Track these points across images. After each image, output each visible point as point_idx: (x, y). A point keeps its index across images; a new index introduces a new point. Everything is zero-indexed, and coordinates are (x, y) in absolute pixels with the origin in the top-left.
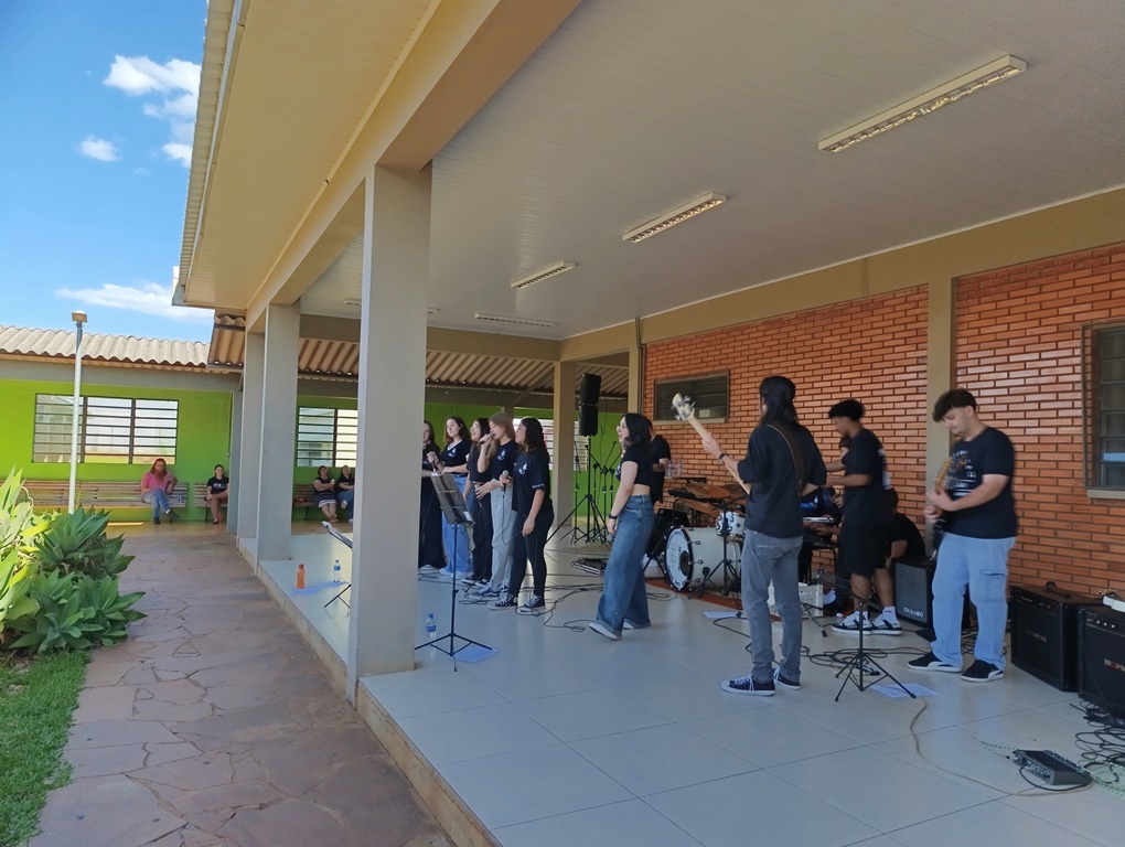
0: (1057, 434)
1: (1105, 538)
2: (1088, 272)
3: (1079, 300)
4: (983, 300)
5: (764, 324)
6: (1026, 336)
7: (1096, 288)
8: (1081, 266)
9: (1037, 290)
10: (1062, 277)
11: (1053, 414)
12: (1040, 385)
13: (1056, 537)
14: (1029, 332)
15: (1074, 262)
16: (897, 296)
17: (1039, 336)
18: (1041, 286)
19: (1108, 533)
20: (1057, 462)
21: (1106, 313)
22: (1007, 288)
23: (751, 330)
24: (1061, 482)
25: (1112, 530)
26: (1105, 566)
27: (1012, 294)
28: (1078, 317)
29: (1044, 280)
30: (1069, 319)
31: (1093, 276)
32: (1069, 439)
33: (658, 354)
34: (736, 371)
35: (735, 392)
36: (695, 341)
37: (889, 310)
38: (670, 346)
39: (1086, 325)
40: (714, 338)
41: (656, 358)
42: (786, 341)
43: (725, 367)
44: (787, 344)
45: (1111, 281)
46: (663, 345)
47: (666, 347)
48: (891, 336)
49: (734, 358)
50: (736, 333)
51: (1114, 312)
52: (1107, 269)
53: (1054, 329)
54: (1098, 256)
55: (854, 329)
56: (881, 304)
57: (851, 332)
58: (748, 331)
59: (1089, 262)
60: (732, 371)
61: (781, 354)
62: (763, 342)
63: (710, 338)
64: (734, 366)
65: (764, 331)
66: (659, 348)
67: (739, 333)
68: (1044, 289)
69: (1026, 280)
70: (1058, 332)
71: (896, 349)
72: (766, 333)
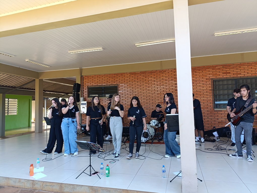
0: (207, 99)
1: (217, 117)
2: (212, 69)
3: (210, 74)
6: (200, 80)
7: (213, 72)
8: (210, 68)
9: (201, 72)
10: (207, 70)
11: (206, 95)
12: (203, 90)
13: (208, 118)
15: (208, 67)
17: (203, 80)
19: (218, 116)
20: (207, 104)
21: (215, 77)
22: (195, 71)
23: (125, 75)
24: (208, 108)
25: (219, 116)
26: (218, 122)
27: (197, 72)
28: (210, 77)
29: (203, 70)
30: (208, 77)
31: (213, 70)
32: (210, 100)
33: (88, 79)
34: (120, 85)
35: (121, 90)
36: (104, 76)
37: (167, 73)
38: (94, 77)
39: (212, 79)
40: (111, 76)
41: (88, 80)
42: (137, 78)
43: (116, 84)
44: (138, 79)
45: (216, 71)
46: (90, 76)
47: (92, 77)
48: (168, 79)
49: (119, 81)
50: (120, 75)
51: (217, 77)
52: (215, 69)
53: (206, 79)
54: (213, 67)
55: (158, 76)
56: (165, 71)
57: (157, 77)
58: (124, 75)
59: (212, 67)
60: (119, 85)
61: (136, 81)
62: (130, 78)
63: (110, 76)
64: (120, 83)
65: (130, 75)
66: (89, 77)
67: (121, 75)
68: (203, 72)
69: (199, 69)
70: (206, 80)
71: (170, 81)
72: (131, 76)
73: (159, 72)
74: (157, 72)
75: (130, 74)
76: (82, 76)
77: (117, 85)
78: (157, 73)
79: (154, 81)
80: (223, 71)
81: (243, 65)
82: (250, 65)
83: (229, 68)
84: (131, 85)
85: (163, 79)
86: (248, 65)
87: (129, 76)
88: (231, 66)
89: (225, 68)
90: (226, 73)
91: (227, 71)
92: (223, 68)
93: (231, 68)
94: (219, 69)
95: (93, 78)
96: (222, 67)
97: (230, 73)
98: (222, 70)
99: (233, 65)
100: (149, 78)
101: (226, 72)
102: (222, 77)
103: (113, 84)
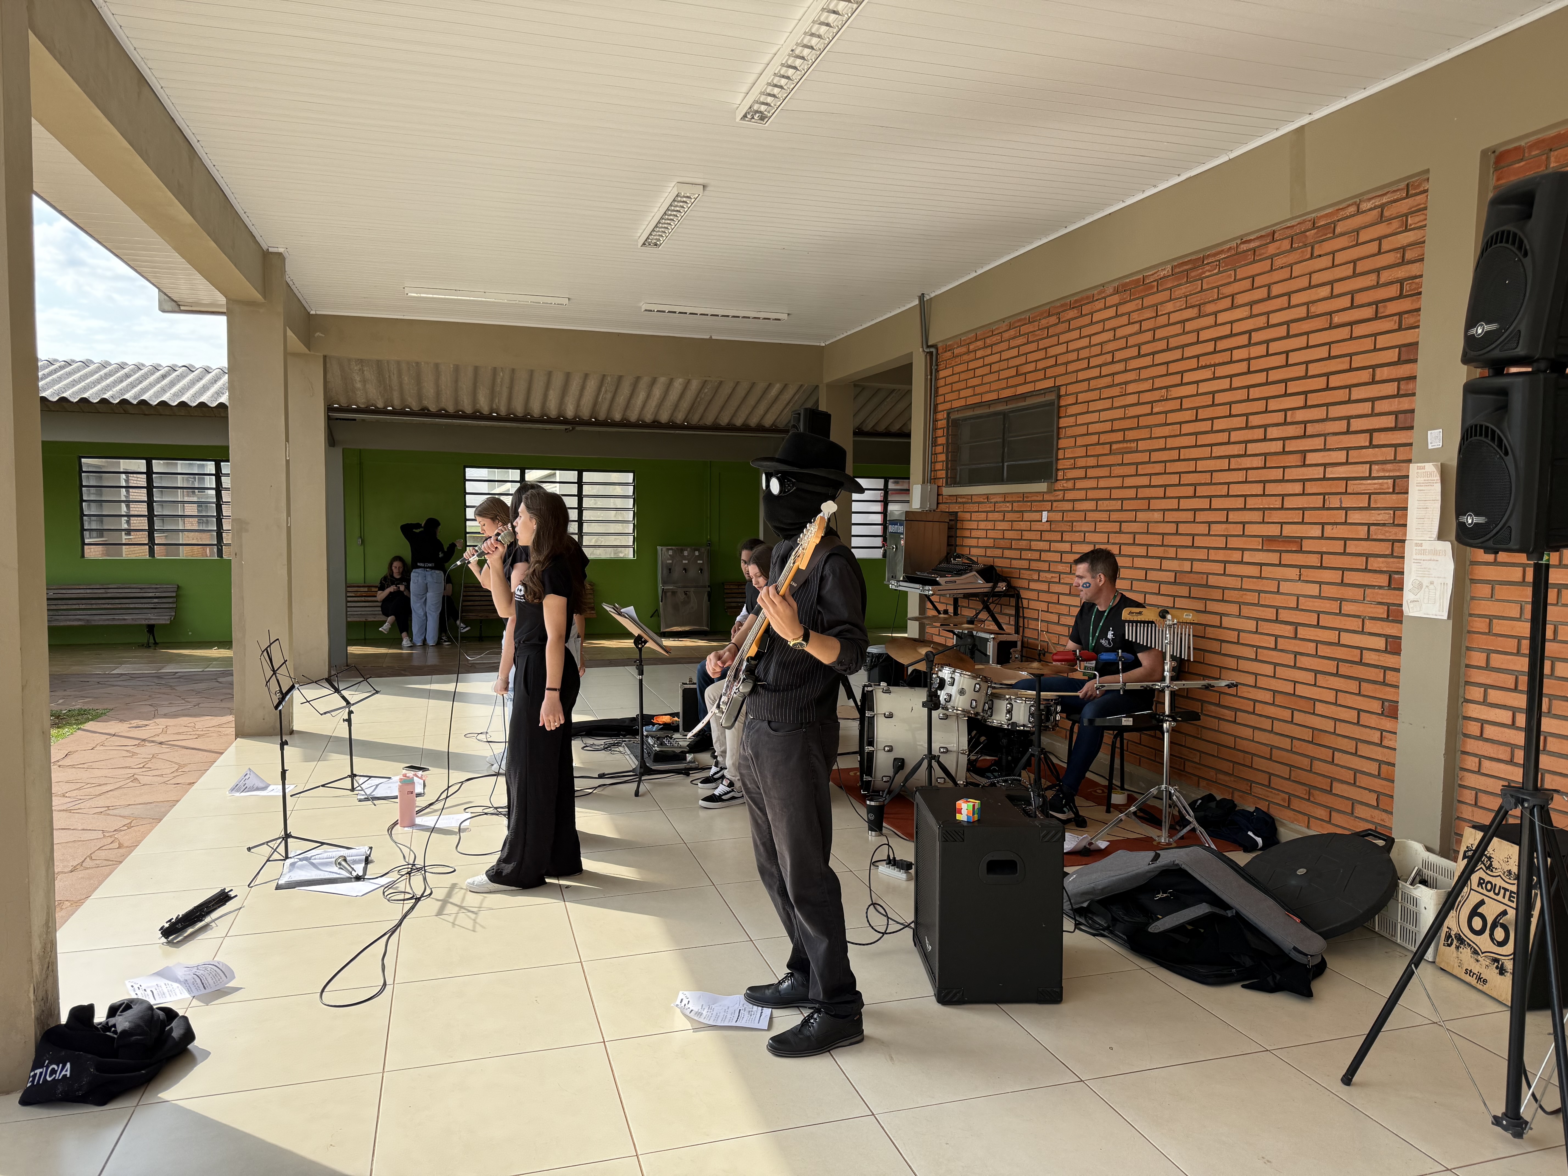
5: (1117, 291)
16: (1363, 206)
23: (1095, 306)
33: (953, 362)
34: (1071, 390)
35: (1070, 432)
36: (1007, 335)
37: (1345, 241)
40: (1036, 325)
41: (952, 370)
42: (1152, 323)
43: (1051, 383)
44: (1155, 330)
47: (966, 349)
48: (1347, 302)
49: (1067, 364)
50: (1071, 314)
55: (1275, 290)
57: (1269, 298)
58: (1089, 308)
60: (1063, 391)
61: (1143, 350)
62: (1115, 330)
63: (1031, 327)
64: (1066, 380)
65: (1118, 306)
66: (956, 352)
67: (1075, 313)
71: (1357, 330)
72: (1121, 309)
73: (1287, 244)
75: (1116, 299)
76: (935, 346)
77: (1052, 397)
78: (1271, 257)
85: (1308, 316)
87: (1113, 312)
95: (969, 351)
100: (1220, 318)
103: (1038, 386)
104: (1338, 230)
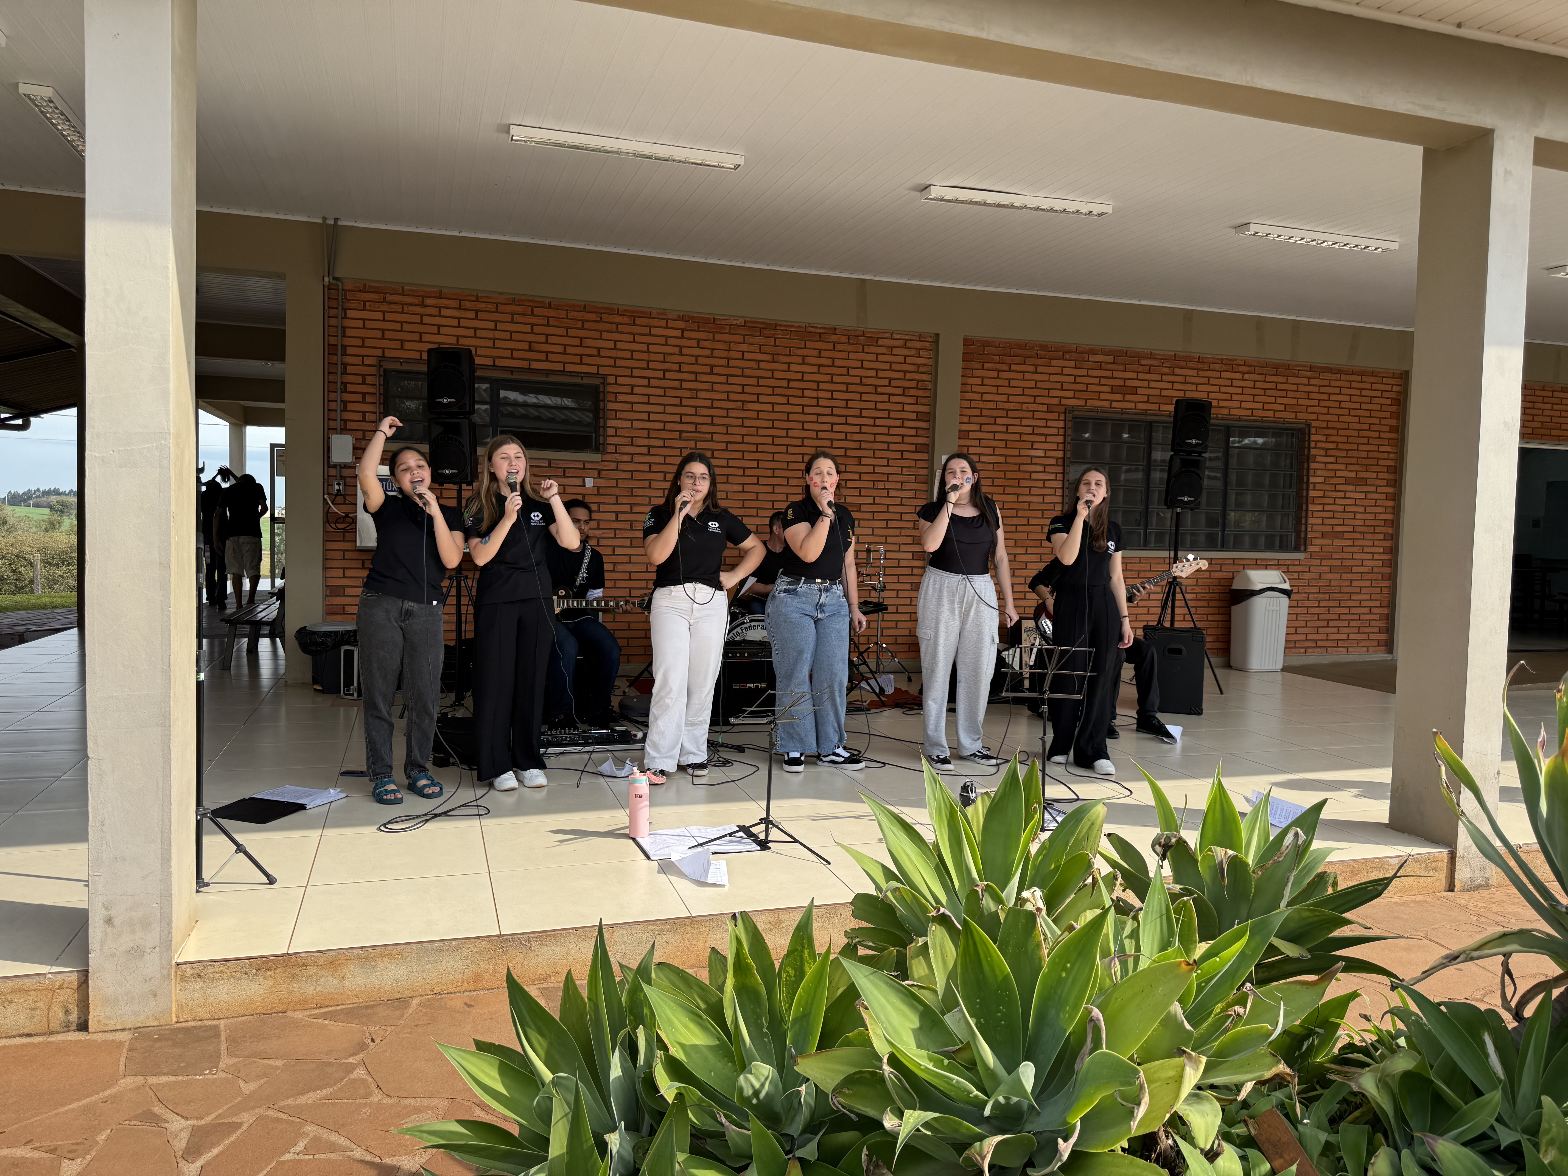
2: (1072, 364)
3: (1064, 386)
4: (986, 365)
6: (1022, 410)
7: (1077, 379)
8: (1068, 356)
9: (1032, 368)
10: (1054, 362)
11: (1041, 484)
12: (1032, 457)
14: (1025, 407)
15: (1063, 352)
16: (895, 336)
17: (1033, 412)
18: (1037, 366)
21: (1083, 402)
22: (1008, 359)
27: (1013, 367)
28: (1064, 401)
29: (1040, 362)
30: (1055, 401)
31: (1075, 368)
33: (384, 307)
34: (620, 380)
35: (620, 415)
36: (508, 308)
37: (883, 350)
38: (429, 301)
39: (1068, 410)
40: (563, 314)
41: (379, 316)
42: (724, 354)
43: (594, 370)
44: (728, 360)
45: (1088, 376)
46: (403, 293)
47: (415, 300)
48: (886, 382)
49: (616, 358)
50: (618, 319)
51: (1089, 403)
52: (1085, 365)
53: (1045, 408)
54: (1080, 353)
55: (837, 362)
56: (874, 340)
57: (833, 366)
58: (645, 321)
59: (1074, 355)
60: (611, 380)
61: (716, 370)
62: (681, 347)
63: (553, 313)
64: (615, 371)
65: (683, 331)
66: (390, 298)
67: (625, 320)
68: (1040, 369)
69: (1025, 357)
70: (1048, 411)
71: (893, 399)
72: (686, 334)
73: (844, 339)
74: (834, 338)
75: (681, 324)
76: (339, 280)
77: (597, 381)
78: (834, 343)
79: (814, 385)
80: (1113, 378)
81: (1183, 364)
82: (1206, 367)
83: (1135, 367)
84: (687, 394)
85: (861, 384)
86: (1200, 366)
87: (678, 333)
88: (1144, 362)
89: (1121, 367)
90: (1125, 390)
91: (1129, 383)
92: (1114, 363)
93: (1141, 369)
94: (1100, 366)
95: (423, 305)
96: (1110, 359)
97: (1134, 391)
98: (1109, 374)
99: (1151, 356)
100: (792, 367)
101: (1121, 383)
102: (1106, 404)
103: (569, 368)
104: (880, 343)
